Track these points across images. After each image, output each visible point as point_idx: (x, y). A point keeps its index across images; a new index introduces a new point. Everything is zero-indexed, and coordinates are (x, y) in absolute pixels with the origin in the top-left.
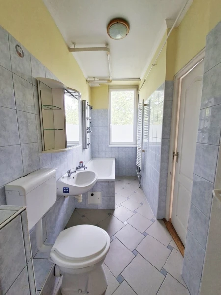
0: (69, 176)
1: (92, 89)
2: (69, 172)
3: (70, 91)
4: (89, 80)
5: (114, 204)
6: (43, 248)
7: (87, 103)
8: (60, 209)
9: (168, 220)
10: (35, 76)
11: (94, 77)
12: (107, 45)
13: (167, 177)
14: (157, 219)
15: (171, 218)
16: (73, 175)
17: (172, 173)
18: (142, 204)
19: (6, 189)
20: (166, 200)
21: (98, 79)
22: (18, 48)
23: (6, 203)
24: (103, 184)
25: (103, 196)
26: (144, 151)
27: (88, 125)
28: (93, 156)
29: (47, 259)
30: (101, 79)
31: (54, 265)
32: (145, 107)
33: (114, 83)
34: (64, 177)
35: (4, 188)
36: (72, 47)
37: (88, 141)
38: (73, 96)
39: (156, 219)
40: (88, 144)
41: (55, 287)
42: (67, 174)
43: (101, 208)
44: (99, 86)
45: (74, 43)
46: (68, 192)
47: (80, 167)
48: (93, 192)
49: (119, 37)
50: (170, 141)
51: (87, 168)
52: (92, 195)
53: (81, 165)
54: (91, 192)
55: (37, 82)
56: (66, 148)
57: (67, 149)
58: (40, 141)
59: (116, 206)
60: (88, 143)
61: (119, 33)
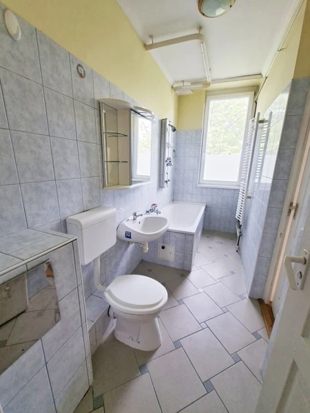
0: (134, 219)
1: (180, 99)
2: (135, 214)
3: (139, 111)
4: (175, 86)
5: (191, 265)
6: (100, 287)
7: (168, 123)
8: (122, 256)
9: (266, 302)
10: (98, 97)
11: (183, 81)
12: (200, 28)
13: (275, 240)
14: (249, 297)
15: (271, 300)
16: (139, 219)
17: (282, 235)
18: (233, 273)
19: (67, 221)
20: (268, 273)
21: (189, 84)
22: (80, 68)
23: (66, 232)
24: (178, 236)
25: (176, 251)
26: (249, 197)
27: (169, 153)
28: (174, 198)
29: (102, 298)
30: (195, 82)
31: (108, 306)
32: (260, 125)
33: (213, 86)
34: (128, 220)
35: (65, 221)
36: (150, 42)
37: (166, 177)
38: (142, 116)
39: (247, 297)
40: (166, 182)
41: (109, 328)
42: (132, 217)
43: (173, 266)
44: (192, 93)
45: (151, 37)
46: (130, 237)
47: (152, 210)
48: (165, 245)
49: (220, 11)
50: (287, 184)
51: (160, 213)
52: (163, 248)
53: (153, 208)
54: (162, 245)
55: (99, 105)
56: (130, 185)
57: (131, 187)
58: (101, 175)
59: (193, 268)
60: (166, 179)
61: (219, 6)
